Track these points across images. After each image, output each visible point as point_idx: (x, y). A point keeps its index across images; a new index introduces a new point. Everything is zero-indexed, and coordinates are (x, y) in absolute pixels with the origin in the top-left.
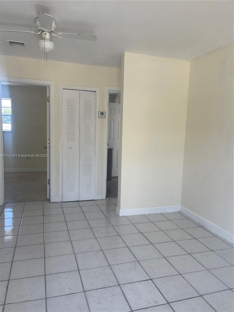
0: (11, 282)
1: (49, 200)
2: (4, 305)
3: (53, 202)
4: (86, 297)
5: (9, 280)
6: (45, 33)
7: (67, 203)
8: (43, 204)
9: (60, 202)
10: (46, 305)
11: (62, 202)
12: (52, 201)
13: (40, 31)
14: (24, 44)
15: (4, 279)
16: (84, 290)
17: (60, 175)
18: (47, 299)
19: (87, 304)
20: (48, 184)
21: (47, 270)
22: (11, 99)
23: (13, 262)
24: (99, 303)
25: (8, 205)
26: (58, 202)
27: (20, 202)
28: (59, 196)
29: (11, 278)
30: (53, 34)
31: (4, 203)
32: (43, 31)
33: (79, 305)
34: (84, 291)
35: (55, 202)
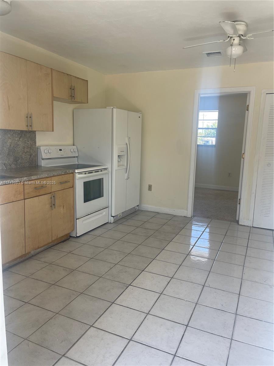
0: (173, 280)
1: (238, 222)
2: (161, 294)
3: (242, 224)
4: (235, 319)
5: (172, 278)
6: (233, 38)
7: (258, 229)
8: (230, 224)
9: (250, 227)
10: (194, 309)
11: (253, 227)
12: (240, 223)
13: (229, 38)
14: (220, 52)
15: (168, 275)
16: (236, 312)
17: (253, 195)
18: (197, 305)
19: (233, 325)
20: (239, 204)
21: (208, 282)
22: (218, 111)
23: (181, 266)
24: (247, 330)
25: (196, 218)
26: (248, 226)
27: (208, 218)
28: (249, 220)
29: (175, 276)
30: (243, 37)
31: (192, 216)
32: (231, 37)
33: (225, 323)
34: (236, 314)
35: (244, 226)
